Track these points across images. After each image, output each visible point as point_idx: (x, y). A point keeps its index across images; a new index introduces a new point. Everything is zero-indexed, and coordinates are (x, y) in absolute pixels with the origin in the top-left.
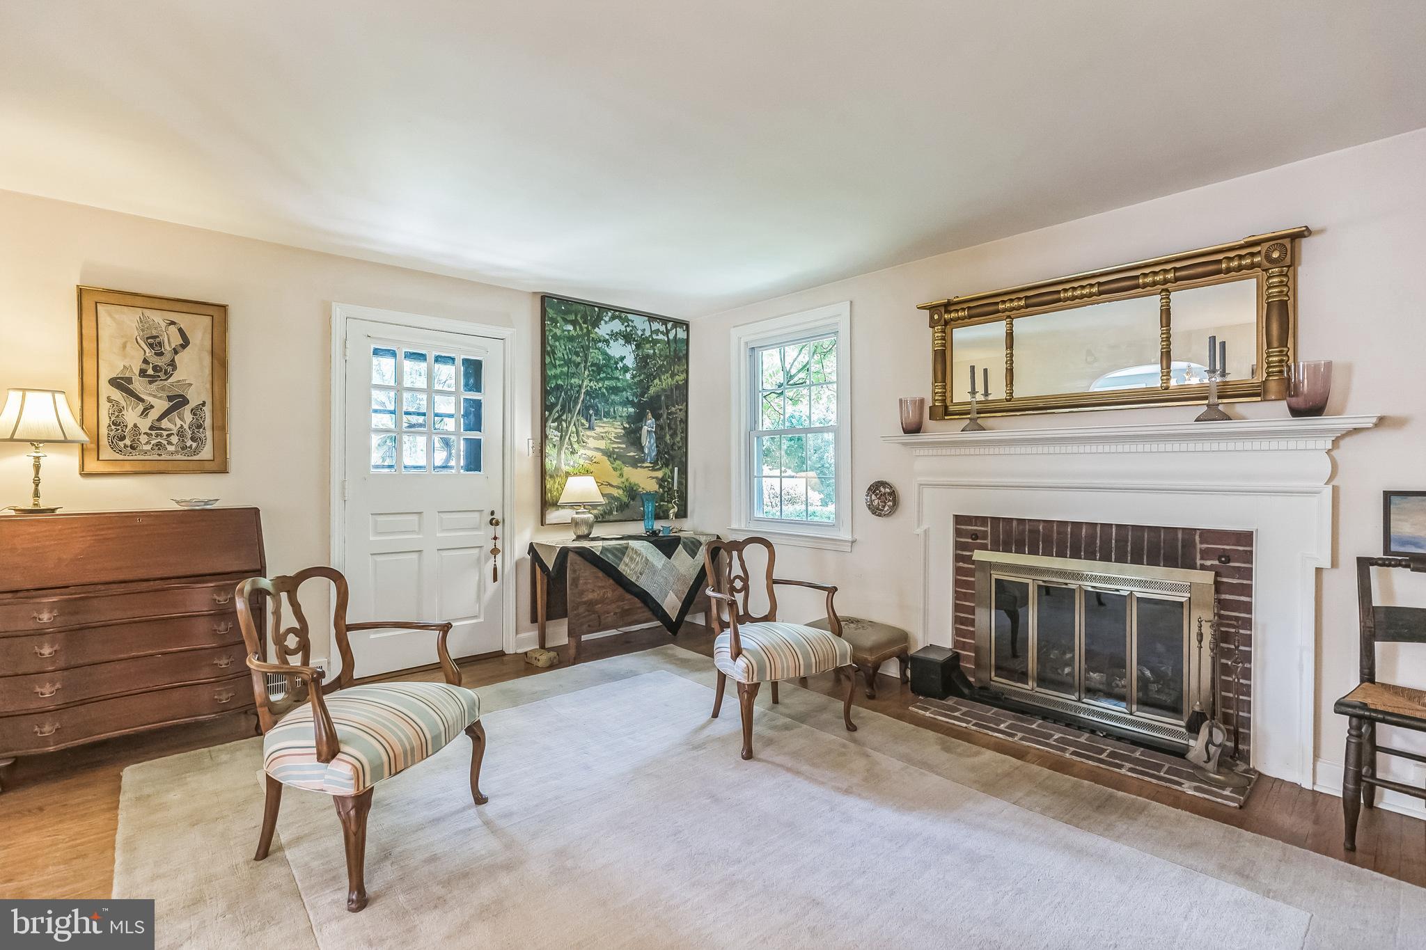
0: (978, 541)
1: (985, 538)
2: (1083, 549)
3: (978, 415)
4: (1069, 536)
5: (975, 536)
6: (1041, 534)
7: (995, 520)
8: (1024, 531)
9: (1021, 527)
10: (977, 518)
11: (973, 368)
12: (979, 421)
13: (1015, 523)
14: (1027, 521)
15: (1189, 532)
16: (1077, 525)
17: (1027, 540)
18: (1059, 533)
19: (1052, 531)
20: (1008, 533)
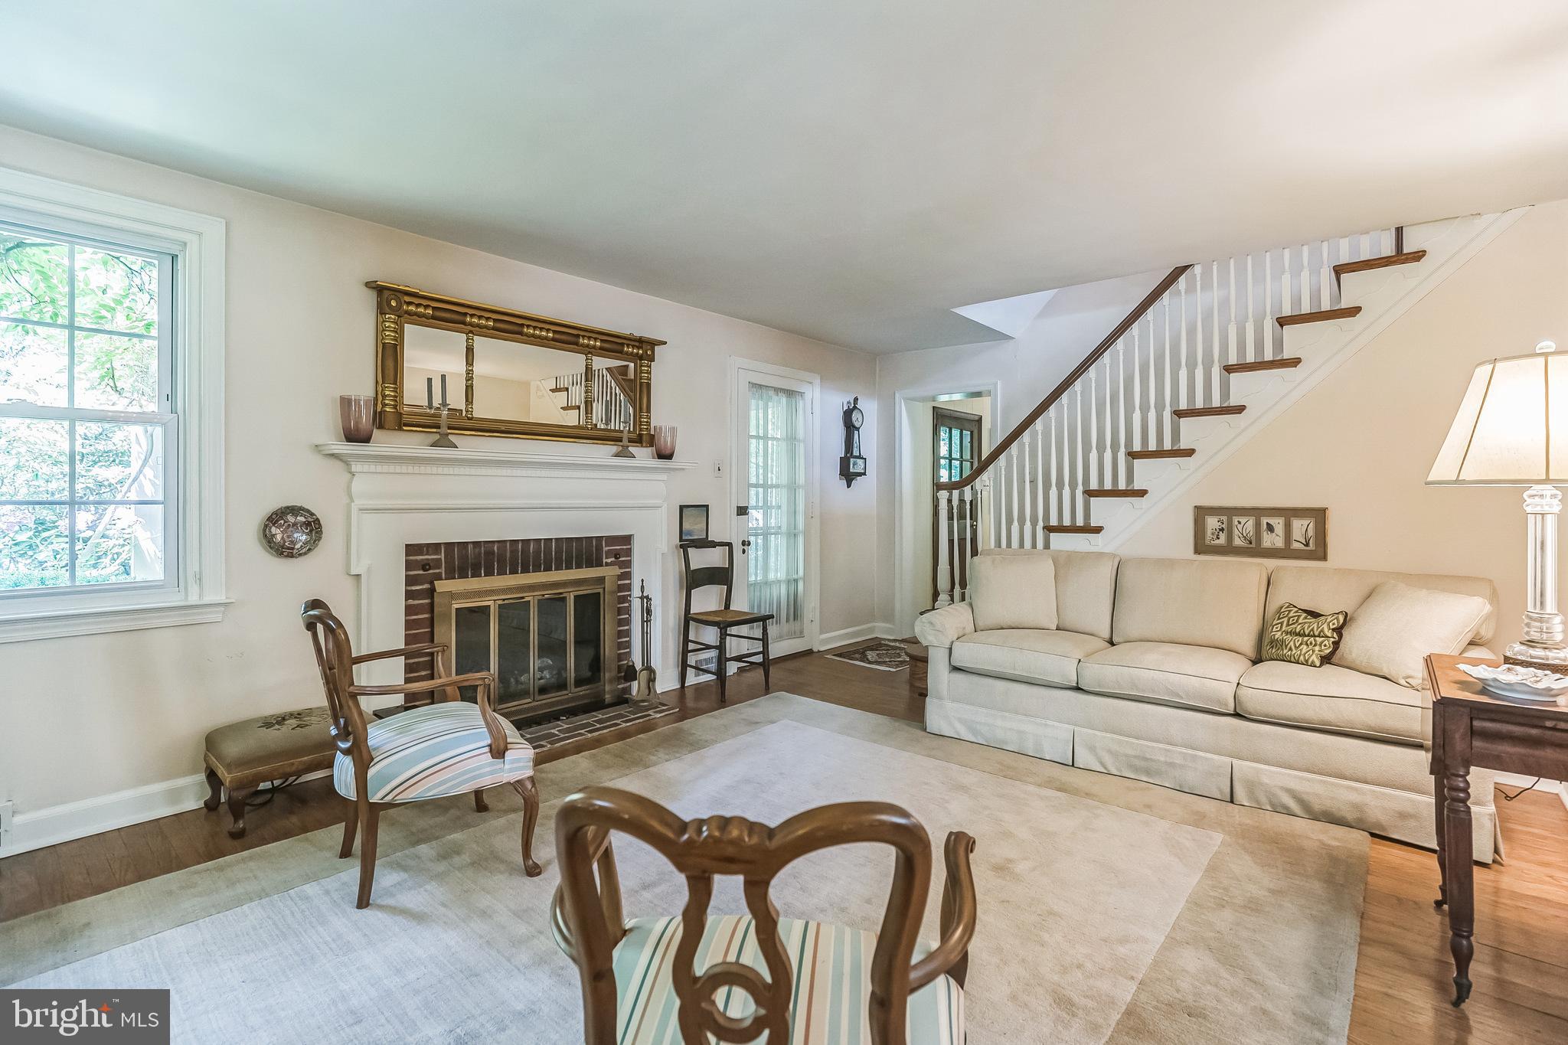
0: (431, 571)
1: (439, 567)
2: (531, 563)
3: (449, 431)
4: (520, 553)
5: (425, 566)
6: (496, 554)
7: (449, 546)
8: (480, 554)
9: (477, 550)
10: (428, 545)
11: (430, 380)
12: (450, 437)
13: (470, 547)
14: (482, 544)
15: (599, 539)
16: (526, 542)
17: (483, 562)
18: (511, 552)
19: (506, 551)
20: (464, 558)
